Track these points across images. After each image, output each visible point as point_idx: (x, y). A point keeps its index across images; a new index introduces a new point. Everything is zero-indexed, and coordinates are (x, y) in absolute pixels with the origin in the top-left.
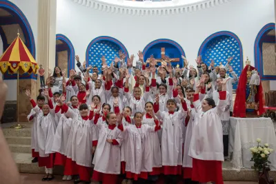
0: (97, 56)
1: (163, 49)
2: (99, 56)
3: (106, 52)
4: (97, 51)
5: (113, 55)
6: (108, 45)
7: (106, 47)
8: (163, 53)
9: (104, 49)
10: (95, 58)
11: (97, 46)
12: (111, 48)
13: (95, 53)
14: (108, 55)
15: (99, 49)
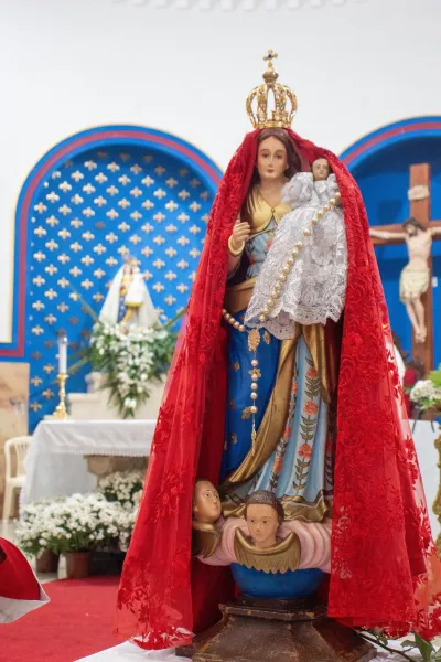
0: (89, 224)
1: (420, 171)
2: (100, 225)
3: (136, 204)
4: (88, 200)
5: (171, 217)
6: (148, 170)
7: (136, 182)
8: (418, 192)
9: (124, 192)
10: (76, 235)
11: (89, 177)
12: (160, 182)
13: (77, 211)
14: (148, 215)
15: (101, 189)
